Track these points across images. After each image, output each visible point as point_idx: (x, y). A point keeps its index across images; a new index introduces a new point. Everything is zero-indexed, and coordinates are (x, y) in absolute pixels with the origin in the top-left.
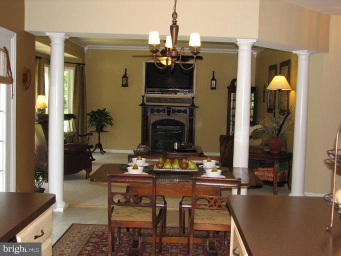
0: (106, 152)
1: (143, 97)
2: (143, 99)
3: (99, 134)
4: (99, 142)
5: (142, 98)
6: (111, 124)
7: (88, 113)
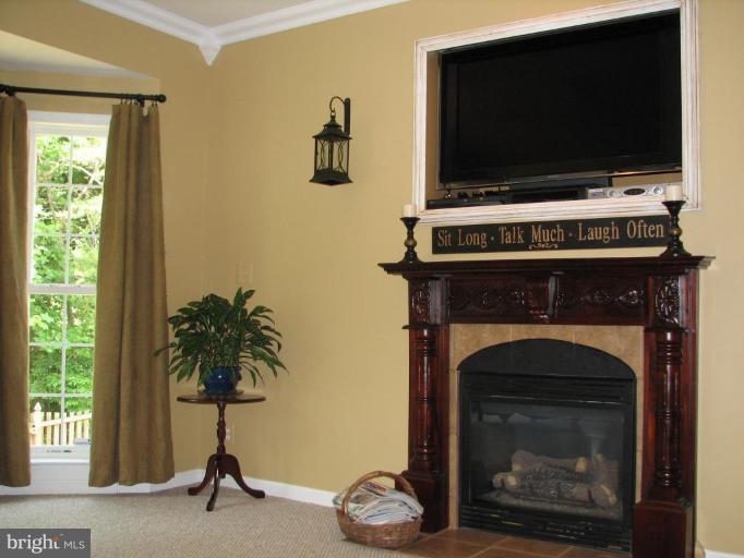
0: (267, 492)
1: (410, 223)
2: (410, 235)
3: (221, 413)
4: (221, 448)
5: (405, 230)
6: (274, 362)
7: (173, 312)
